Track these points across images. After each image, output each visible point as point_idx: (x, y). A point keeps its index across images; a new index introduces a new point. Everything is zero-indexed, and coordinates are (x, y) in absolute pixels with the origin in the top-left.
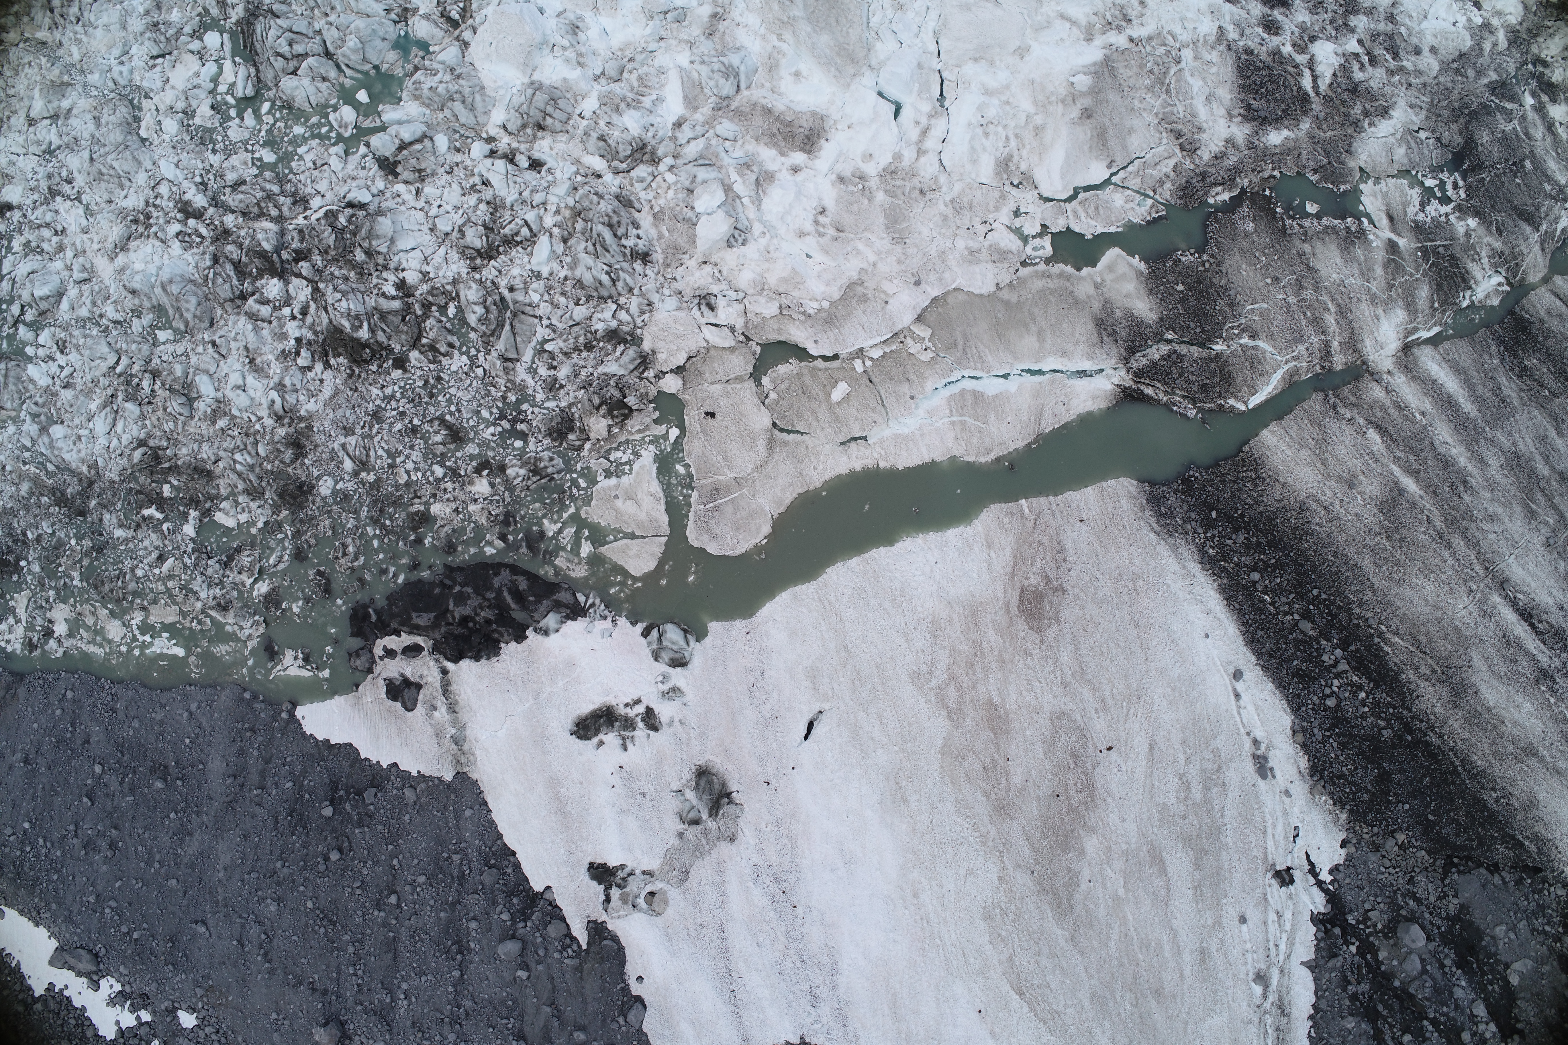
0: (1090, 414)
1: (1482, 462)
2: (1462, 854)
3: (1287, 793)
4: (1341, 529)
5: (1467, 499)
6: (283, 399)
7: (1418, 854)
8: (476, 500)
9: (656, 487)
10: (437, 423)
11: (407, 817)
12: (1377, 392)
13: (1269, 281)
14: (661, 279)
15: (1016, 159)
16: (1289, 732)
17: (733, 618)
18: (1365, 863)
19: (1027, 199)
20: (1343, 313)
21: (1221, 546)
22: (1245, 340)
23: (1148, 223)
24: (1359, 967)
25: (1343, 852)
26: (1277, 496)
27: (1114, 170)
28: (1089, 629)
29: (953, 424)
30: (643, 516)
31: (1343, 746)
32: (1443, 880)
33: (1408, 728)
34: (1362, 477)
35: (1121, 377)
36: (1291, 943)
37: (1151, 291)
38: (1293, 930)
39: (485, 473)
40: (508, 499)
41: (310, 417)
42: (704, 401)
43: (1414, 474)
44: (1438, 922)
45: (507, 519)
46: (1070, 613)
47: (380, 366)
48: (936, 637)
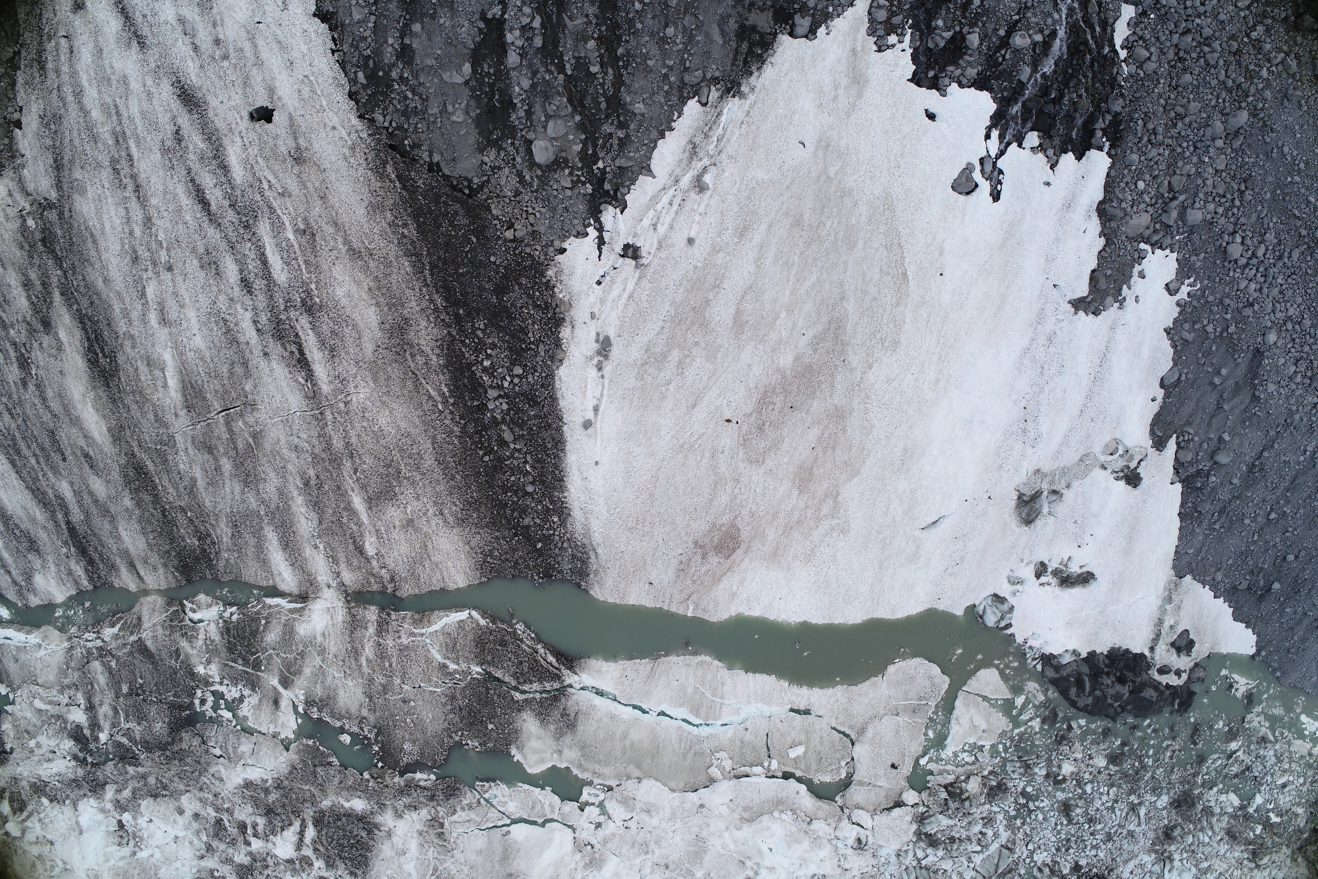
0: (606, 659)
1: (282, 492)
2: (459, 195)
3: (593, 316)
4: (438, 495)
5: (312, 473)
6: (1163, 871)
7: (500, 212)
8: (1075, 760)
9: (954, 728)
10: (1074, 821)
11: (1230, 562)
12: (348, 577)
13: (412, 703)
14: (882, 869)
15: (582, 864)
16: (566, 363)
17: (943, 612)
18: (551, 227)
19: (586, 833)
20: (355, 653)
21: (545, 520)
22: (452, 666)
23: (494, 780)
24: (603, 147)
25: (565, 245)
26: (478, 537)
27: (505, 829)
28: (692, 509)
29: (722, 697)
30: (972, 711)
31: (524, 331)
32: (488, 181)
33: (458, 319)
34: (397, 523)
35: (570, 678)
36: (655, 199)
37: (516, 732)
38: (648, 208)
39: (1060, 778)
40: (1054, 754)
41: (1150, 851)
42: (894, 778)
43: (349, 509)
44: (510, 149)
45: (1061, 740)
46: (700, 526)
47: (1090, 870)
48: (813, 550)
